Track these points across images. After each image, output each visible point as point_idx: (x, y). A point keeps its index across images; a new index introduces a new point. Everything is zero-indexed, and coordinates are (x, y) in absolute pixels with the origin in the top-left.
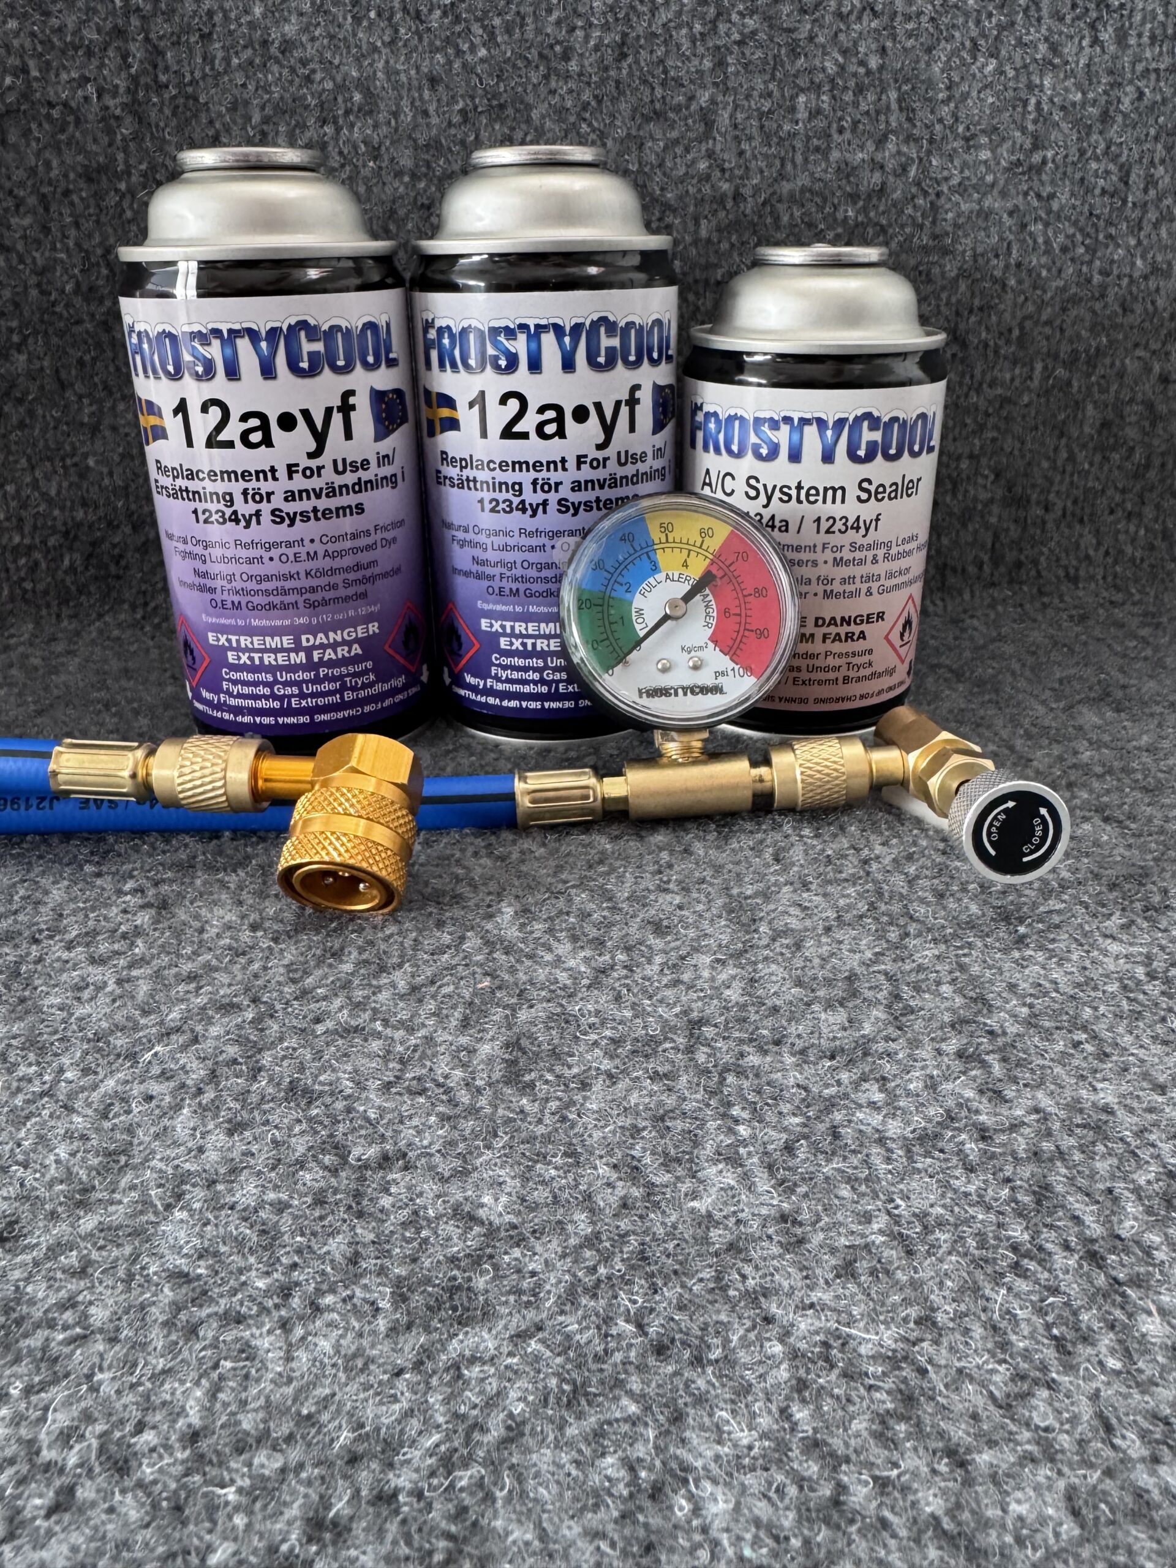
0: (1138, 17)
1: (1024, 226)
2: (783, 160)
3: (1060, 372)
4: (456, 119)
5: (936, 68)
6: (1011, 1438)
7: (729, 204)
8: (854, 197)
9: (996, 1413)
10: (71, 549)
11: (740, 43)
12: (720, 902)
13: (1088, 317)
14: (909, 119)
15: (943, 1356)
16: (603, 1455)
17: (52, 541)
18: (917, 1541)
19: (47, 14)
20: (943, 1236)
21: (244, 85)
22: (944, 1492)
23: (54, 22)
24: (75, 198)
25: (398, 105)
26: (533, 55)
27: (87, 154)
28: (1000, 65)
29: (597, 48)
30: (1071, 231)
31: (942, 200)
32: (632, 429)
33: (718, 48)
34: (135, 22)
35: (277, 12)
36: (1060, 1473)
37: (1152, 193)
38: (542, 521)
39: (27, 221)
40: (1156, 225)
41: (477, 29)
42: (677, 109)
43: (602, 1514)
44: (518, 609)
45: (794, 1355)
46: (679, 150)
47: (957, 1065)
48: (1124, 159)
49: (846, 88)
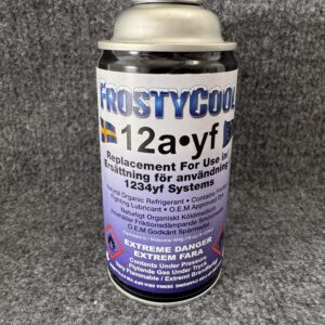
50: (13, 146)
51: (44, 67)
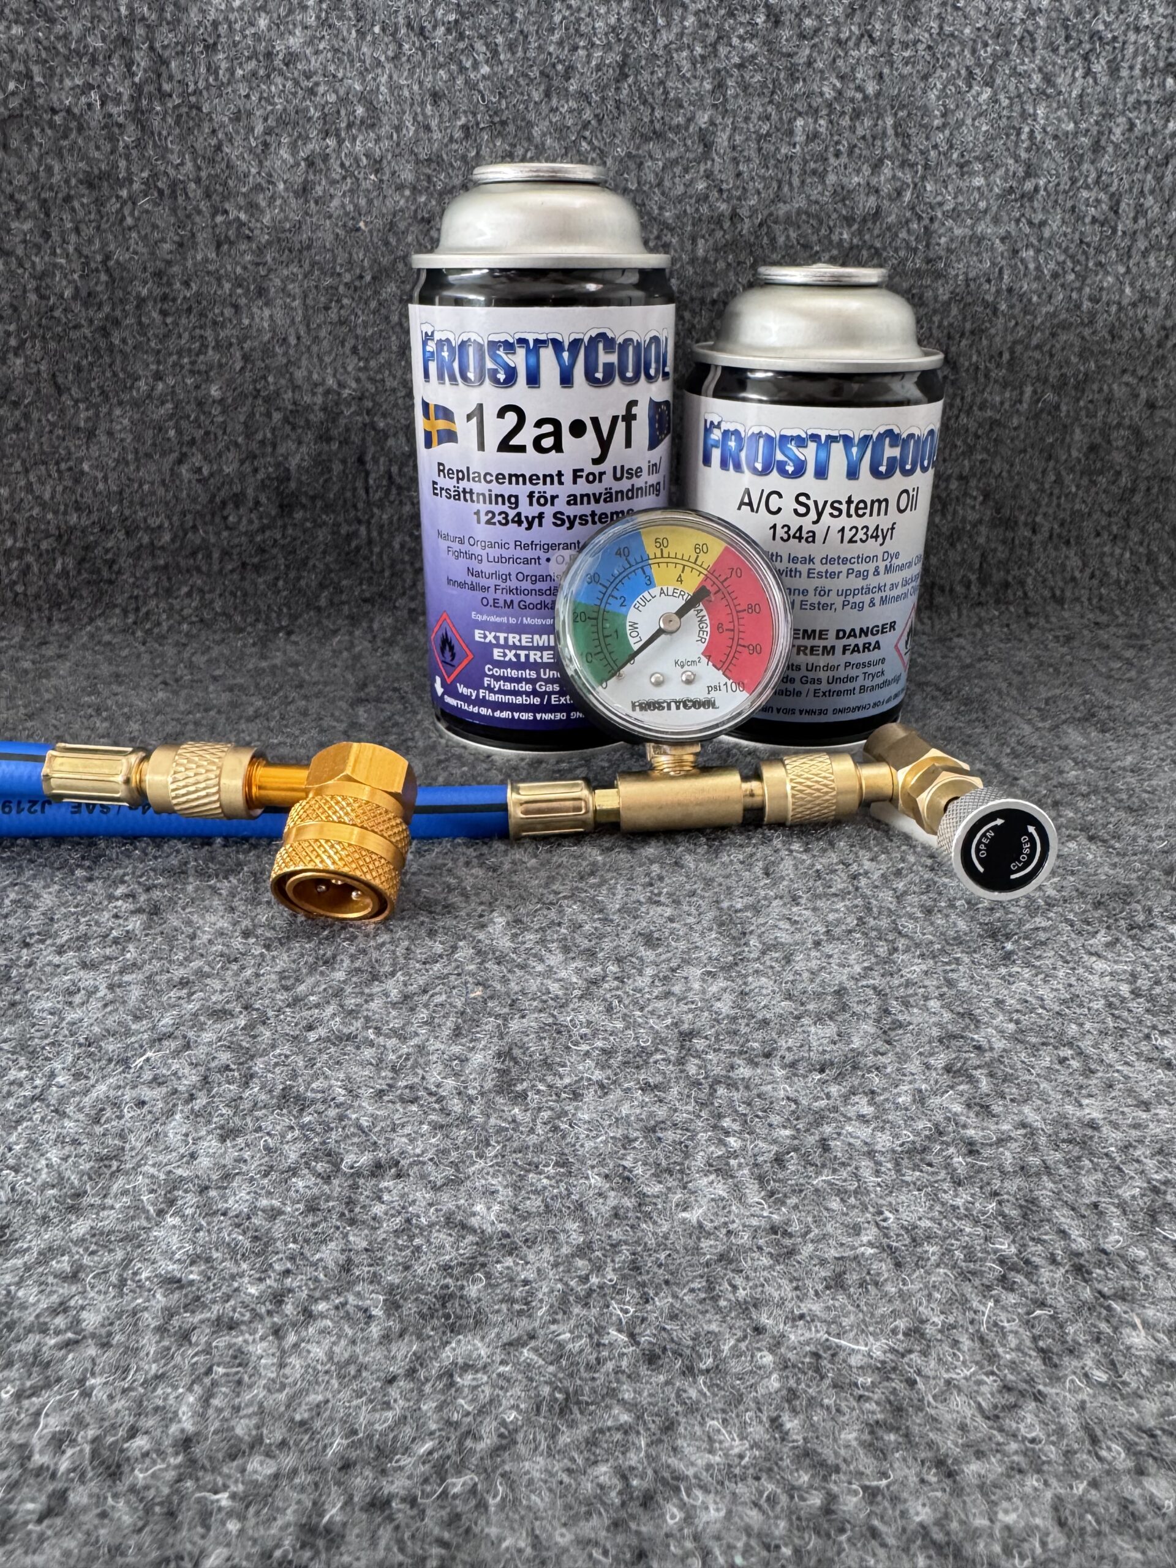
0: (1131, 49)
1: (1015, 252)
2: (780, 182)
3: (1049, 396)
4: (458, 134)
5: (932, 95)
6: (999, 1449)
7: (727, 225)
8: (849, 220)
9: (983, 1425)
10: (63, 553)
11: (740, 66)
12: (710, 915)
13: (1077, 342)
14: (904, 145)
15: (931, 1366)
16: (595, 1463)
17: (44, 545)
18: (906, 1550)
19: (52, 21)
20: (932, 1250)
21: (247, 96)
22: (933, 1503)
23: (59, 29)
24: (76, 204)
25: (400, 120)
26: (535, 73)
27: (89, 161)
28: (995, 94)
29: (598, 68)
30: (1062, 258)
31: (936, 225)
32: (628, 444)
33: (718, 71)
34: (140, 31)
35: (281, 26)
36: (1046, 1483)
37: (1142, 222)
38: (537, 534)
39: (27, 226)
40: (1145, 254)
41: (480, 46)
42: (677, 129)
43: (595, 1521)
44: (512, 621)
45: (784, 1365)
46: (678, 170)
47: (945, 1079)
48: (1113, 189)
49: (843, 113)
50: (56, 512)
51: (117, 323)
